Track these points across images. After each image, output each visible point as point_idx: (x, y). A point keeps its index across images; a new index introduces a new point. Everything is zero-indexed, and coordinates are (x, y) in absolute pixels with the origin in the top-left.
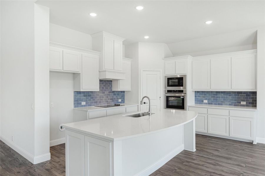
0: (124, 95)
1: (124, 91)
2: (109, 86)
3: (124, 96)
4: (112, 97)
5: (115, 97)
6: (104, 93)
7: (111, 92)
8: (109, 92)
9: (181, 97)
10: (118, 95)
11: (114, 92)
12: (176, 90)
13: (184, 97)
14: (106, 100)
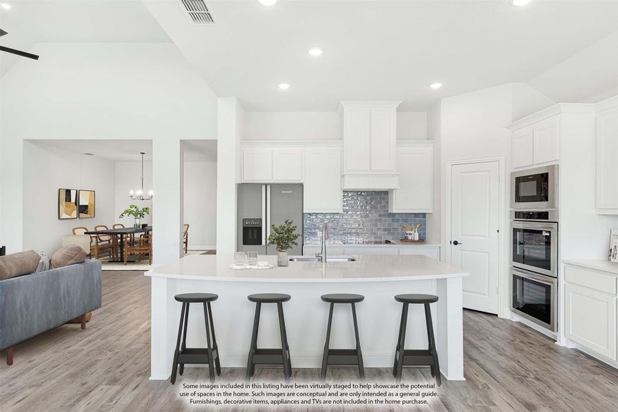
0: (425, 221)
1: (425, 214)
2: (380, 203)
3: (425, 224)
4: (389, 225)
5: (396, 225)
6: (367, 216)
7: (384, 215)
8: (380, 215)
9: (545, 234)
10: (406, 221)
11: (394, 215)
12: (533, 212)
13: (550, 232)
14: (372, 230)
